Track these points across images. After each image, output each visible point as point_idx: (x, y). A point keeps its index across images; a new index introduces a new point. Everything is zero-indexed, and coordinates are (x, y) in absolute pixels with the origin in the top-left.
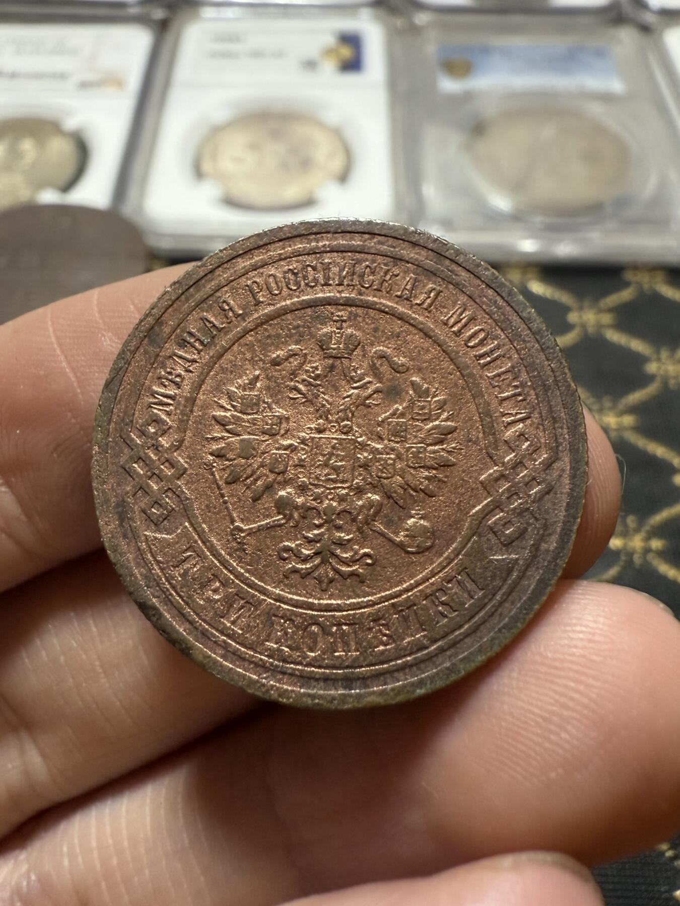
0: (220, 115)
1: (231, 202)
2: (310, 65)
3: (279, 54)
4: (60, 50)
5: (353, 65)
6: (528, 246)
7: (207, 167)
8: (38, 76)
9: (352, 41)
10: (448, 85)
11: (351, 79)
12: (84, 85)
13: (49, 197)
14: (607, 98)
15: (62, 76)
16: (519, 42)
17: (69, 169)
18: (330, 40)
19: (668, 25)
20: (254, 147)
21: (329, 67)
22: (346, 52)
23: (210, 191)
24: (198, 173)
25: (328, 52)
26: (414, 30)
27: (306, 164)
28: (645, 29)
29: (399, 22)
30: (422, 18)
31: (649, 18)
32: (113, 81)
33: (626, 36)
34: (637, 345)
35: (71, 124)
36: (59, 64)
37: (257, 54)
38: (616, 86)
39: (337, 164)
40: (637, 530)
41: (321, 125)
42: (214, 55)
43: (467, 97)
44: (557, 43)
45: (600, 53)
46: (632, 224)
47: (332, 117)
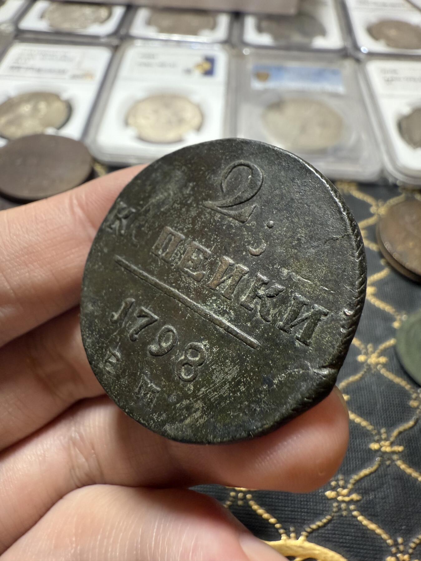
0: (140, 95)
1: (141, 139)
2: (188, 71)
3: (173, 65)
4: (65, 58)
5: (209, 73)
7: (131, 121)
8: (51, 71)
9: (210, 60)
10: (257, 85)
11: (208, 80)
12: (75, 77)
13: (50, 131)
14: (336, 95)
15: (62, 72)
16: (293, 65)
17: (63, 118)
18: (198, 59)
19: (369, 60)
20: (156, 112)
21: (197, 73)
22: (207, 66)
23: (131, 132)
24: (126, 123)
25: (198, 66)
26: (242, 57)
27: (181, 121)
28: (358, 61)
30: (246, 51)
31: (361, 56)
32: (87, 75)
33: (348, 66)
35: (65, 96)
36: (62, 65)
37: (163, 65)
38: (341, 89)
39: (196, 121)
41: (190, 102)
42: (141, 64)
43: (266, 91)
44: (313, 66)
45: (335, 73)
46: (342, 159)
47: (196, 98)
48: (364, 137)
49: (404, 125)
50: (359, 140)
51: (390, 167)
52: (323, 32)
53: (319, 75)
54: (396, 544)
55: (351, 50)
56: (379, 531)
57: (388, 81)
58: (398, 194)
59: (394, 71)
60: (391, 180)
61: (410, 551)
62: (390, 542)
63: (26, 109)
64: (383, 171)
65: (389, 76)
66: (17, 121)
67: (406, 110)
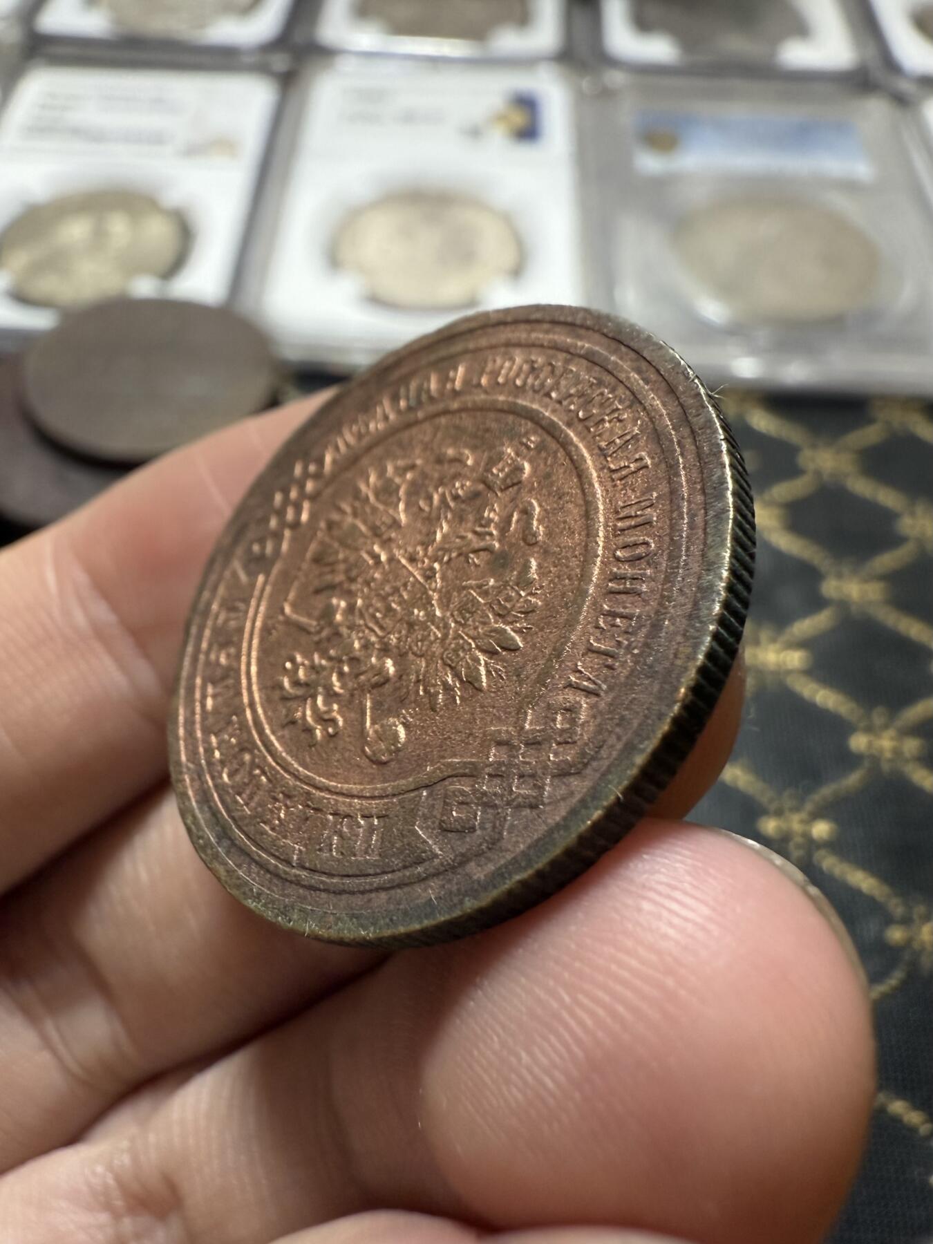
0: (361, 191)
1: (376, 300)
2: (475, 133)
3: (435, 118)
4: (159, 103)
5: (528, 132)
6: (746, 367)
7: (344, 255)
8: (129, 139)
9: (527, 104)
10: (650, 163)
11: (525, 152)
12: (190, 151)
13: (144, 287)
14: (850, 186)
15: (157, 139)
16: (738, 112)
18: (496, 103)
21: (497, 136)
22: (519, 119)
23: (348, 286)
24: (334, 261)
25: (500, 118)
26: (606, 94)
27: (467, 256)
28: (901, 101)
29: (585, 84)
30: (616, 78)
31: (905, 86)
32: (224, 145)
33: (875, 111)
34: (888, 498)
35: (173, 197)
37: (409, 117)
38: (862, 169)
39: (507, 257)
40: (886, 727)
41: (489, 209)
42: (352, 118)
45: (840, 128)
47: (501, 198)
52: (800, 29)
55: (878, 74)
63: (76, 231)
66: (56, 262)
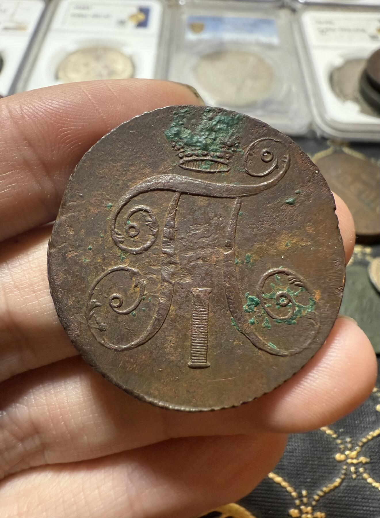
0: (72, 47)
2: (122, 23)
3: (107, 16)
5: (143, 24)
9: (145, 11)
10: (191, 36)
11: (142, 31)
12: (6, 29)
14: (270, 47)
18: (134, 10)
19: (305, 10)
20: (86, 65)
21: (131, 24)
22: (141, 17)
25: (132, 17)
26: (178, 7)
28: (294, 11)
31: (298, 6)
33: (284, 15)
37: (96, 16)
38: (275, 40)
41: (122, 54)
42: (74, 15)
43: (200, 42)
45: (270, 24)
47: (128, 50)
48: (294, 89)
49: (336, 77)
50: (289, 92)
51: (318, 121)
53: (255, 26)
54: (300, 496)
56: (284, 484)
57: (323, 32)
58: (327, 147)
59: (330, 22)
60: (319, 134)
61: (314, 503)
62: (294, 494)
64: (311, 124)
65: (324, 26)
67: (338, 62)
